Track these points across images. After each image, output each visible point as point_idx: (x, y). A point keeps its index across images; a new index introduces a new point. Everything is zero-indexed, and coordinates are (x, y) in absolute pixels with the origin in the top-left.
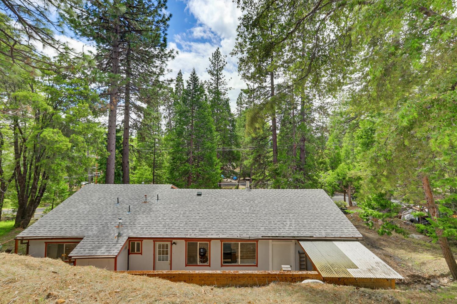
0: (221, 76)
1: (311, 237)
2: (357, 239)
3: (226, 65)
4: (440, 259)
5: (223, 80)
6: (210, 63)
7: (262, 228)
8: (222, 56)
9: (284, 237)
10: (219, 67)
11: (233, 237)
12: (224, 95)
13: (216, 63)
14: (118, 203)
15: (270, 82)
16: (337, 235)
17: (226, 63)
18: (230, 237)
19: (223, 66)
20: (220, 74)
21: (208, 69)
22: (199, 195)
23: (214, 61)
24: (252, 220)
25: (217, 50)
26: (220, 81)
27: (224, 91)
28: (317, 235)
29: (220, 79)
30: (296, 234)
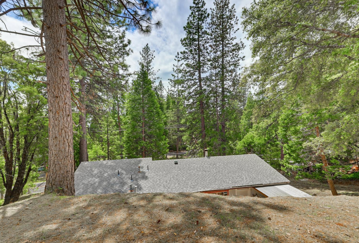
0: (150, 68)
1: (261, 184)
2: (286, 183)
3: (154, 58)
4: (324, 191)
5: (152, 71)
6: (141, 56)
7: (230, 182)
8: (151, 51)
9: (245, 186)
10: (148, 60)
11: (215, 190)
12: (153, 83)
13: (146, 57)
14: (119, 174)
15: (198, 75)
16: (276, 181)
17: (154, 57)
18: (213, 190)
19: (151, 60)
20: (149, 66)
21: (139, 62)
22: (176, 163)
23: (144, 55)
24: (221, 177)
25: (147, 46)
26: (150, 71)
27: (153, 80)
28: (264, 183)
29: (150, 69)
30: (251, 183)
